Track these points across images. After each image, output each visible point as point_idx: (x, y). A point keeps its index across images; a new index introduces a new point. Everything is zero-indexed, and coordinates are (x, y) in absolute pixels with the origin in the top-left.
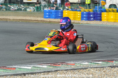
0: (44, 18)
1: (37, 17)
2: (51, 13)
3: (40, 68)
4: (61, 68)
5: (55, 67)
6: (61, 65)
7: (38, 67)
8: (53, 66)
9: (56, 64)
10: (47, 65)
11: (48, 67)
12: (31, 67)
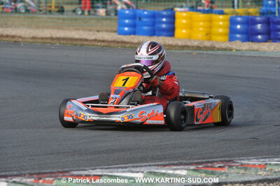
0: (119, 34)
1: (98, 31)
2: (140, 19)
4: (229, 177)
5: (212, 173)
6: (227, 167)
8: (206, 172)
9: (210, 165)
10: (186, 167)
11: (191, 173)
12: (143, 172)
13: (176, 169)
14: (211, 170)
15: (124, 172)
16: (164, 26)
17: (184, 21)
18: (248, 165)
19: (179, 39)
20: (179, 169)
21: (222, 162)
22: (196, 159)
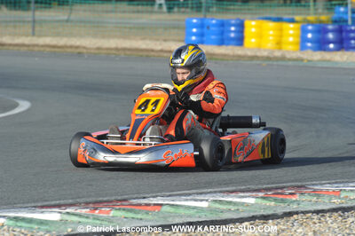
3: (235, 204)
5: (283, 201)
6: (298, 195)
7: (230, 203)
8: (275, 200)
9: (280, 191)
10: (254, 194)
11: (260, 201)
12: (207, 200)
13: (243, 197)
14: (281, 197)
15: (187, 200)
16: (232, 35)
17: (253, 30)
18: (321, 190)
19: (249, 49)
20: (246, 197)
21: (293, 187)
22: (265, 184)
